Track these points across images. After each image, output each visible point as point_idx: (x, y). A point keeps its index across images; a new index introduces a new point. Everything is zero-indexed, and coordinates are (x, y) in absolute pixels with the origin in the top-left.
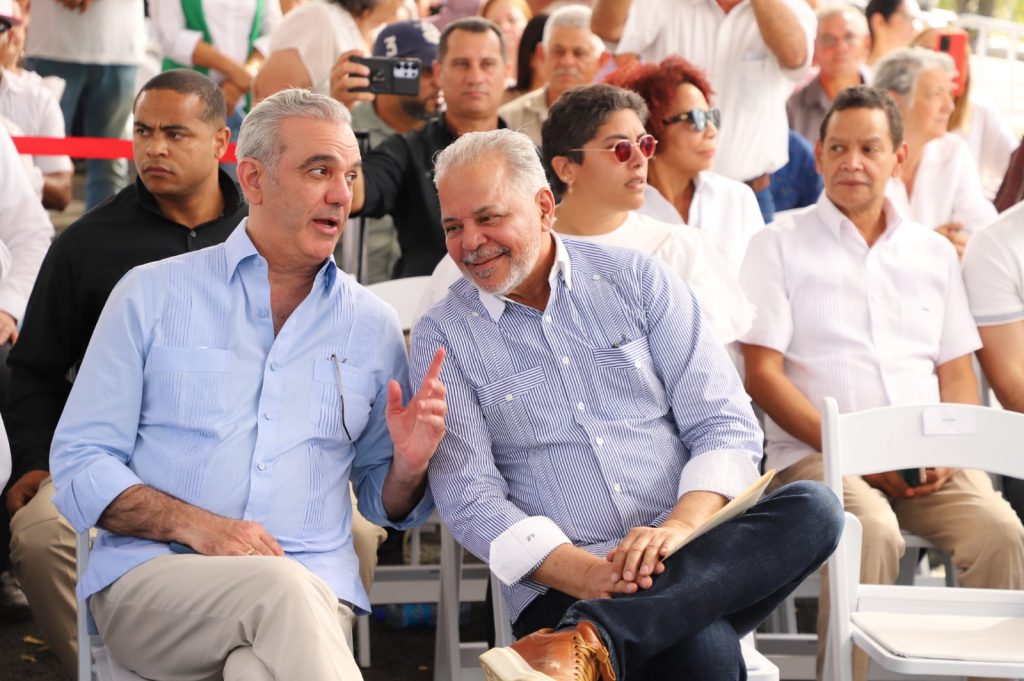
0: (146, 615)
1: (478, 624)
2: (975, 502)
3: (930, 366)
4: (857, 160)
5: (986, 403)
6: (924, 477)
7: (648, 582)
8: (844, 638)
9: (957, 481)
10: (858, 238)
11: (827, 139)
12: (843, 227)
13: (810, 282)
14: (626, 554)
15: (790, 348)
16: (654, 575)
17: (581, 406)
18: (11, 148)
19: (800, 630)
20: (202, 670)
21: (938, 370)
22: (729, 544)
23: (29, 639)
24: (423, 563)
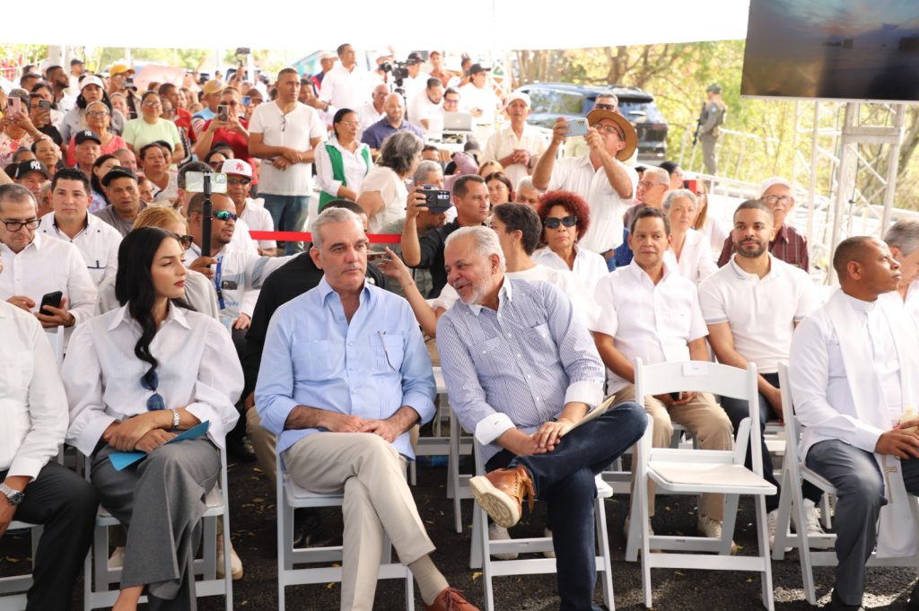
0: (308, 461)
1: (468, 466)
2: (708, 408)
3: (685, 342)
4: (650, 241)
5: (714, 361)
6: (681, 397)
7: (552, 448)
8: (644, 474)
9: (699, 398)
10: (649, 280)
11: (635, 232)
12: (642, 275)
13: (626, 302)
14: (542, 435)
15: (617, 334)
16: (555, 445)
17: (519, 356)
18: (248, 236)
19: (623, 470)
20: (333, 487)
21: (689, 344)
22: (592, 431)
23: (255, 469)
24: (442, 436)
